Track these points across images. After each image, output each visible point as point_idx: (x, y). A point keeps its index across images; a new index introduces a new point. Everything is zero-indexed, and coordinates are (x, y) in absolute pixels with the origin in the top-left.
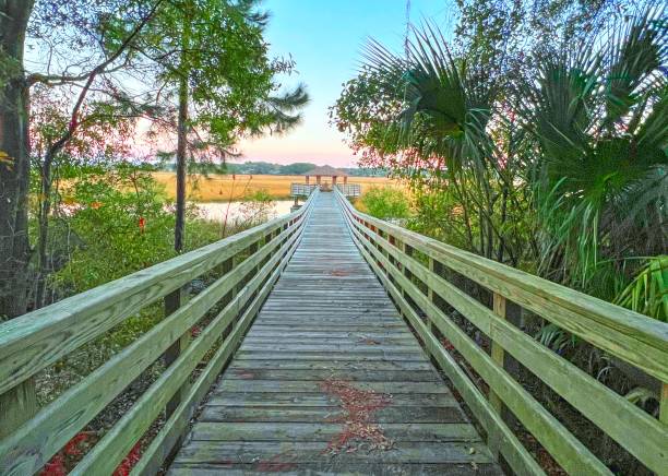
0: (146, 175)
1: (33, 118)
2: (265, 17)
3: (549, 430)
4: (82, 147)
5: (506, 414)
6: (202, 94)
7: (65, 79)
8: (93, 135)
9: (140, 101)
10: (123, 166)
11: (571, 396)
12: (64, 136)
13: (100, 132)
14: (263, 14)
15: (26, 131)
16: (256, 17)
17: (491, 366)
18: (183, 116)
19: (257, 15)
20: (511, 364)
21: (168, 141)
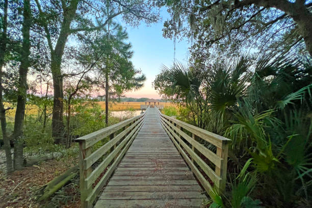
0: (96, 103)
1: (64, 87)
2: (132, 53)
3: (201, 163)
4: (78, 95)
5: (195, 163)
6: (113, 78)
7: (73, 75)
8: (81, 92)
9: (93, 80)
10: (90, 100)
11: (204, 154)
12: (73, 92)
13: (84, 90)
14: (131, 52)
15: (62, 91)
16: (129, 53)
17: (192, 152)
18: (107, 85)
19: (129, 52)
20: (196, 151)
21: (102, 92)
